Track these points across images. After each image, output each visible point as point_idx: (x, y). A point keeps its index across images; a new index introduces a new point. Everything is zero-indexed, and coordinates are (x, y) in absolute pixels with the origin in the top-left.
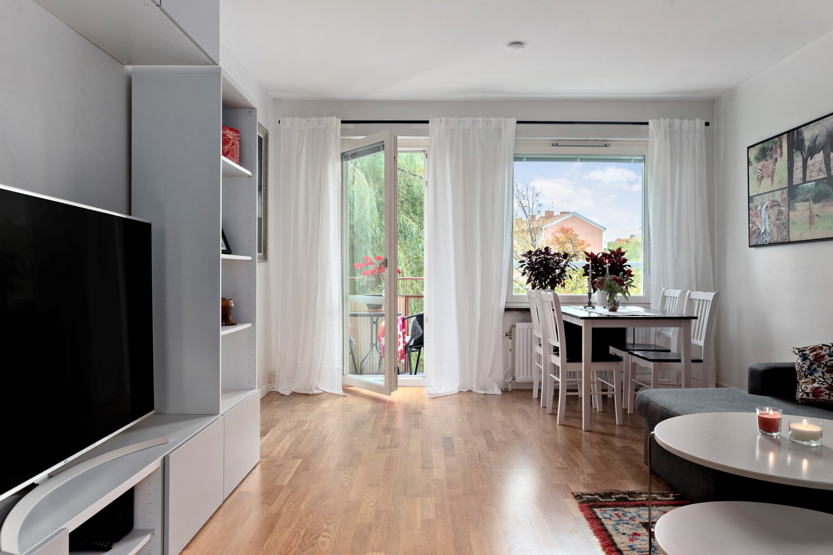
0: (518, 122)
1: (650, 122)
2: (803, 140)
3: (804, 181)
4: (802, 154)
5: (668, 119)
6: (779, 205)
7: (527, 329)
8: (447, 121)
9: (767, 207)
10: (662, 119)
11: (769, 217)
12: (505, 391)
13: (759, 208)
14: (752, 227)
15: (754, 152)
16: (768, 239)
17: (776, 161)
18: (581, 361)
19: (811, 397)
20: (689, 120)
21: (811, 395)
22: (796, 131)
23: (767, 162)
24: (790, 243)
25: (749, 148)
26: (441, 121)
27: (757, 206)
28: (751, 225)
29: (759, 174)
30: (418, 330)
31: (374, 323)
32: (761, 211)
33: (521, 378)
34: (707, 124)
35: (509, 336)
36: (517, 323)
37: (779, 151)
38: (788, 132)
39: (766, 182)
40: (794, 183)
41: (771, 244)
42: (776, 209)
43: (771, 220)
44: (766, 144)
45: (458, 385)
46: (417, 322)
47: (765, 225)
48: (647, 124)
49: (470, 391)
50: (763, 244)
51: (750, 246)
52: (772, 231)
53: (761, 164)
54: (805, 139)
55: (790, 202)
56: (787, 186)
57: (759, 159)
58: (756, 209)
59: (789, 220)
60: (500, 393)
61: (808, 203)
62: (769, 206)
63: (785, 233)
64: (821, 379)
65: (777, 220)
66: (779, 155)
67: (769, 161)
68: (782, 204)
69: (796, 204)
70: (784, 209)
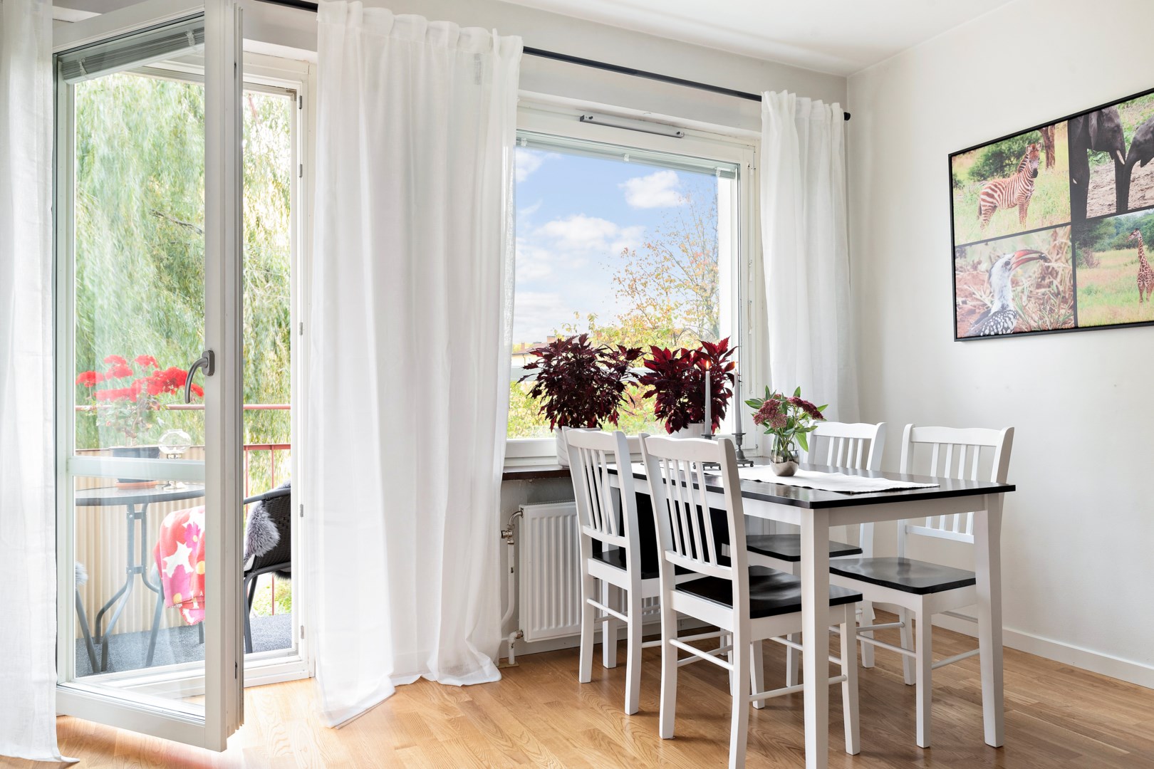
0: (527, 50)
1: (766, 96)
2: (1117, 130)
4: (1114, 157)
5: (794, 95)
6: (1045, 259)
8: (365, 14)
9: (1007, 264)
10: (785, 92)
11: (1015, 283)
12: (502, 665)
13: (984, 267)
14: (964, 302)
15: (964, 166)
16: (1012, 325)
17: (1035, 174)
20: (824, 103)
22: (1094, 117)
23: (1007, 180)
24: (1076, 329)
25: (951, 156)
26: (349, 11)
27: (979, 263)
28: (959, 300)
29: (983, 203)
30: (268, 533)
31: (137, 516)
32: (989, 272)
33: (537, 631)
34: (847, 116)
35: (510, 536)
36: (525, 507)
37: (1042, 156)
38: (1070, 118)
39: (1005, 219)
40: (1090, 214)
41: (1018, 333)
42: (1035, 268)
43: (1019, 289)
44: (1004, 146)
45: (390, 670)
46: (266, 515)
47: (1002, 296)
48: (758, 98)
49: (422, 679)
51: (957, 338)
52: (1023, 308)
53: (990, 182)
54: (1124, 127)
55: (1079, 252)
56: (1068, 219)
57: (982, 176)
58: (975, 267)
59: (1075, 285)
60: (496, 676)
61: (1136, 250)
62: (1013, 260)
63: (1063, 311)
65: (1039, 286)
66: (1044, 163)
67: (1014, 176)
68: (1054, 257)
69: (1097, 255)
70: (1062, 265)
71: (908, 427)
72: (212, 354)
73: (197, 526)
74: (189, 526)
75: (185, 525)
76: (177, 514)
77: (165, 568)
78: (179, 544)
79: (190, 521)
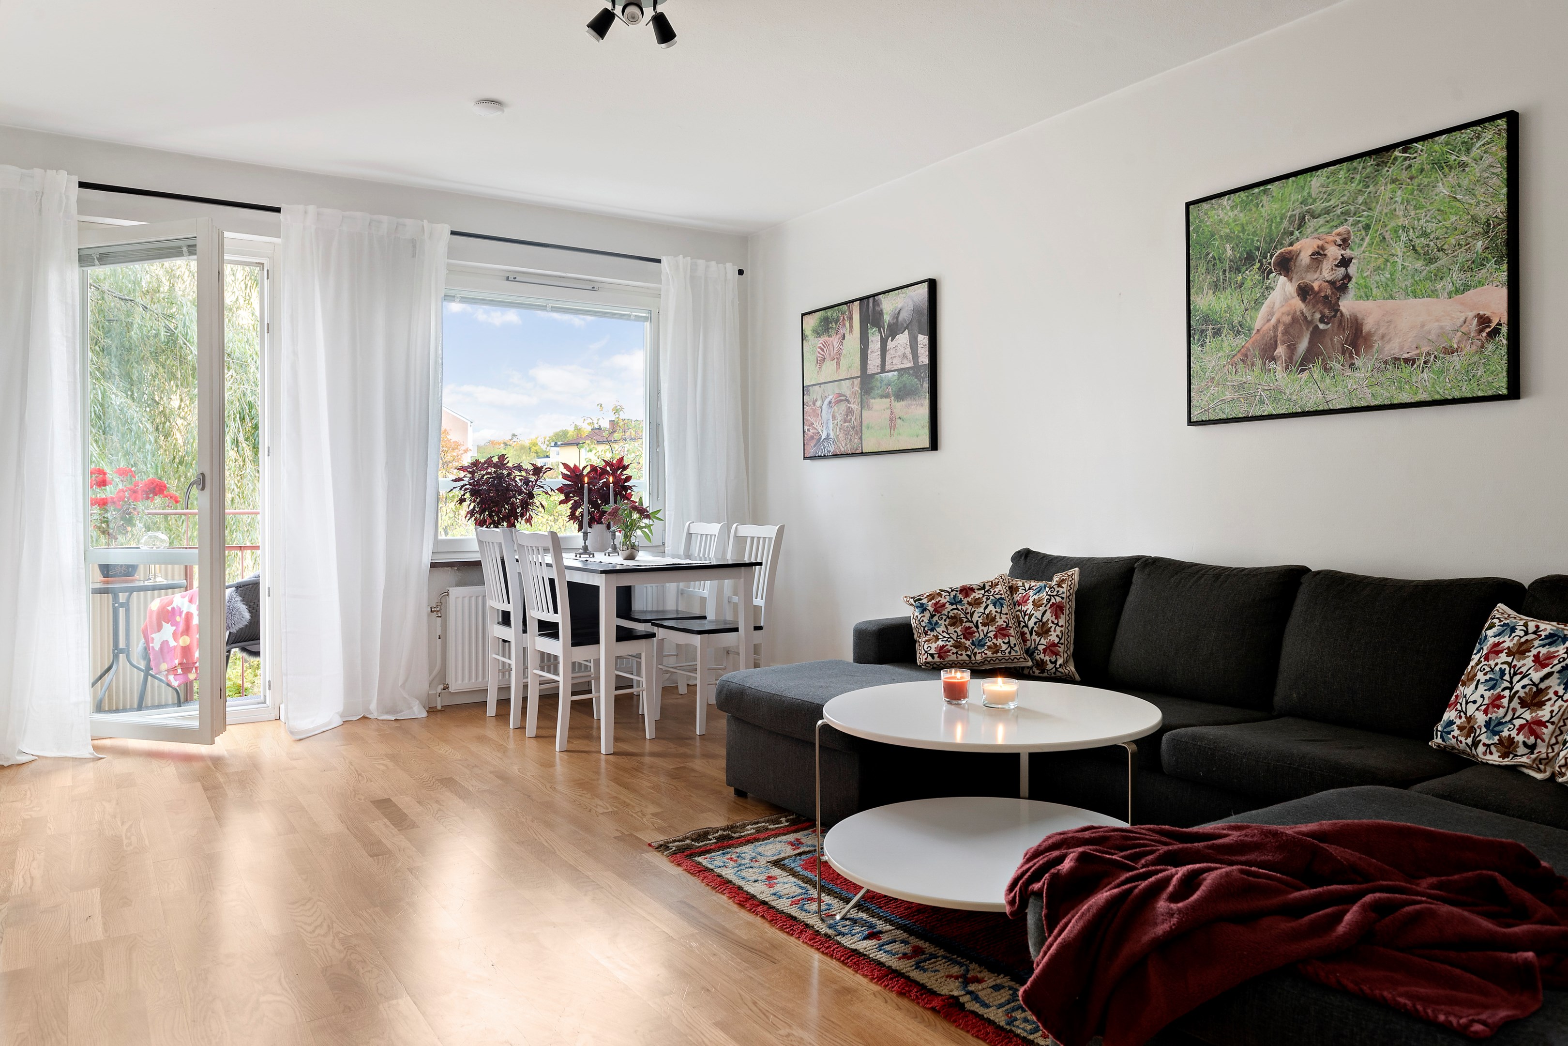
0: (453, 233)
1: (664, 260)
2: (881, 313)
3: (883, 370)
4: (880, 332)
5: (689, 258)
6: (847, 401)
7: (477, 597)
8: (318, 214)
9: (830, 402)
10: (681, 256)
11: (834, 417)
12: (432, 711)
13: (818, 403)
14: (808, 430)
15: (811, 322)
16: (832, 449)
17: (844, 338)
18: (597, 642)
19: (937, 659)
20: (718, 263)
21: (936, 656)
22: (871, 300)
23: (831, 339)
24: (862, 454)
25: (803, 315)
26: (306, 212)
27: (816, 400)
28: (806, 428)
29: (819, 355)
30: (240, 613)
31: (122, 605)
32: (821, 407)
33: (459, 682)
34: (741, 272)
35: (438, 611)
36: (450, 589)
37: (847, 324)
38: (861, 299)
39: (829, 368)
40: (869, 372)
41: (835, 456)
42: (843, 407)
43: (836, 422)
44: (829, 313)
45: (340, 708)
46: (239, 598)
47: (827, 427)
48: (659, 261)
49: (364, 718)
50: (825, 456)
51: (805, 458)
52: (837, 436)
53: (822, 340)
54: (884, 312)
55: (864, 398)
56: (859, 374)
57: (818, 334)
58: (814, 404)
59: (861, 422)
60: (425, 714)
61: (888, 400)
62: (833, 401)
63: (856, 440)
64: (945, 634)
65: (845, 421)
66: (848, 330)
67: (834, 337)
68: (851, 400)
69: (872, 401)
70: (855, 407)
71: (735, 525)
72: (203, 475)
73: (180, 609)
74: (173, 609)
75: (170, 608)
76: (161, 600)
77: (153, 643)
78: (163, 623)
79: (174, 605)
